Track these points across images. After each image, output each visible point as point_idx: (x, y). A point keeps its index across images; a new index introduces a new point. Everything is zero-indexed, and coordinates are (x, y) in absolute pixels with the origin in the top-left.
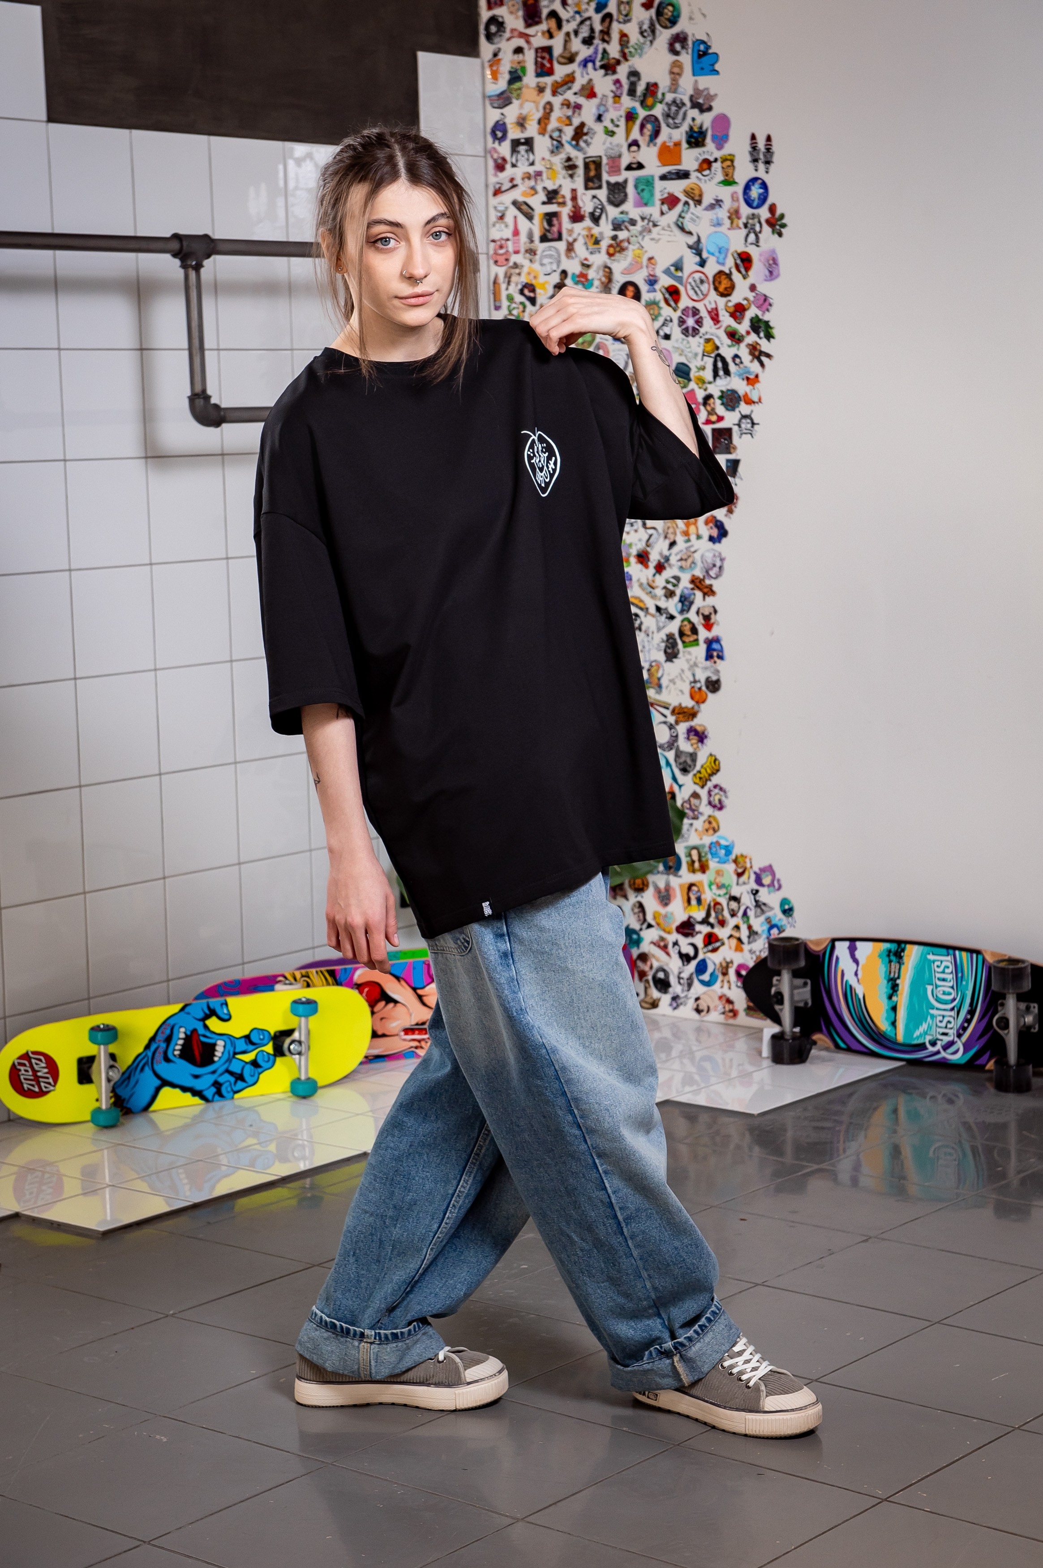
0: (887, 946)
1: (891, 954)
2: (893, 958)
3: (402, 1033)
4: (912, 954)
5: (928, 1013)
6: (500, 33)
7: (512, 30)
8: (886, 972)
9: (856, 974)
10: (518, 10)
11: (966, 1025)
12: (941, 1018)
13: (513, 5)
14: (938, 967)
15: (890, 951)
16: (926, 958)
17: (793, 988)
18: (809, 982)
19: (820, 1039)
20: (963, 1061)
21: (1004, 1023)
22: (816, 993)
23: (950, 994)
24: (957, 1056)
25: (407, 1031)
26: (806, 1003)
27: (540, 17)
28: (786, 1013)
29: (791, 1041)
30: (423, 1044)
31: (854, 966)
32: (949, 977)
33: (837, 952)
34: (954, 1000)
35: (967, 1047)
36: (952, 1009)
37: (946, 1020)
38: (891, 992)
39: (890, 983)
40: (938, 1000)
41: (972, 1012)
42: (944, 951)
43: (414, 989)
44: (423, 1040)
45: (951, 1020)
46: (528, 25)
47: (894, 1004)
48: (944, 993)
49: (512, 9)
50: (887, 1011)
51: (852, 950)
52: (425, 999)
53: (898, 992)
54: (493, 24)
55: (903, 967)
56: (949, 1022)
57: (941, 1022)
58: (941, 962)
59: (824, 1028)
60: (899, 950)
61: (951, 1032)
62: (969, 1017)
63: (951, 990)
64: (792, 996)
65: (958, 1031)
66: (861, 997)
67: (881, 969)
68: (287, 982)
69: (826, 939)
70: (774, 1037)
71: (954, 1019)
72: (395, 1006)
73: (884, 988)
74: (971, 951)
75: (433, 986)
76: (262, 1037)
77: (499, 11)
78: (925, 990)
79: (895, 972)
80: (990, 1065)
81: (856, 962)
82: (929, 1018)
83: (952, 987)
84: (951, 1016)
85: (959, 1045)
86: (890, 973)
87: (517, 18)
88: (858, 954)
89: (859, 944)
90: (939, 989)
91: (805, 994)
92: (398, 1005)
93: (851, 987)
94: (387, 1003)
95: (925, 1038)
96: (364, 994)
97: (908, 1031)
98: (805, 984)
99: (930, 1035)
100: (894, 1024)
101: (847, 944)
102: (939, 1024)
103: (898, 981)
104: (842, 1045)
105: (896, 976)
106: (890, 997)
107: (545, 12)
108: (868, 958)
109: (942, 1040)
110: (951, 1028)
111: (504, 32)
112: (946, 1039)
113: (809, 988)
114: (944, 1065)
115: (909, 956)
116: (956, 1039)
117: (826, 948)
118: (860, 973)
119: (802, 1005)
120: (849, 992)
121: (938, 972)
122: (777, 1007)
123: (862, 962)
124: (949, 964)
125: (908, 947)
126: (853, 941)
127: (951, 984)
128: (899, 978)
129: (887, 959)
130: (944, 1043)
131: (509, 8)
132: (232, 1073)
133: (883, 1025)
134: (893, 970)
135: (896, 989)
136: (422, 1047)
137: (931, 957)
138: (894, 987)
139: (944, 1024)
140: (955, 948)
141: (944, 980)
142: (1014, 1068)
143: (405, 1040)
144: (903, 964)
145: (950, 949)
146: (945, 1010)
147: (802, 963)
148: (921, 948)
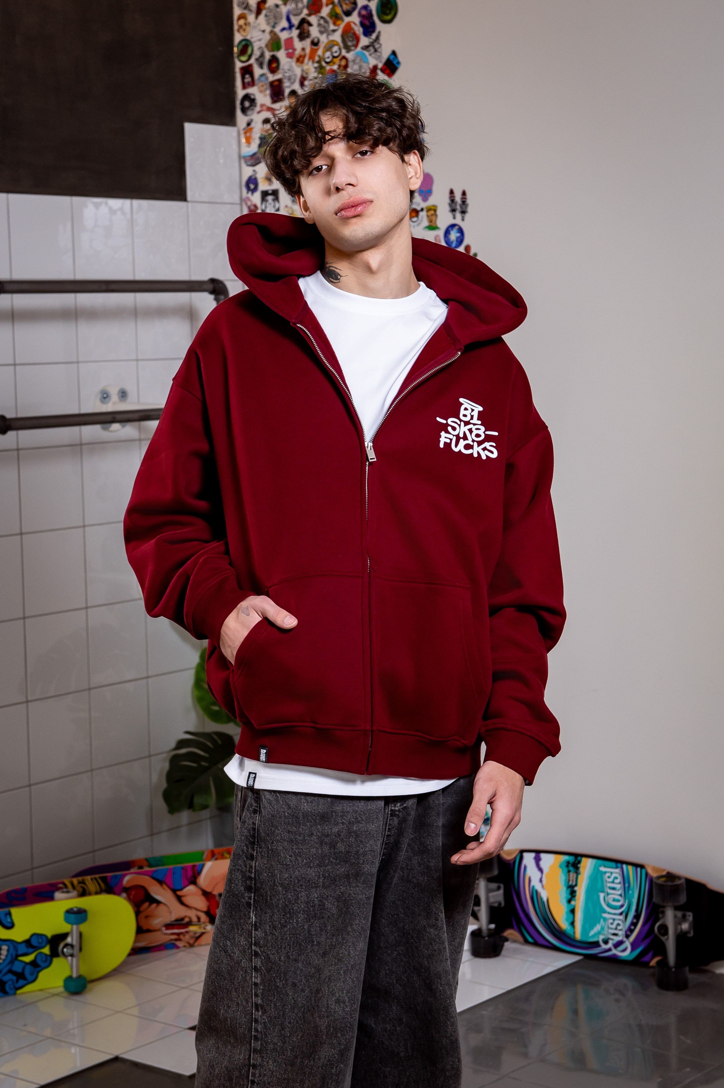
0: (566, 858)
1: (570, 865)
2: (571, 868)
3: (164, 929)
4: (587, 866)
5: (601, 916)
6: (252, 108)
7: (262, 105)
8: (565, 880)
9: (541, 881)
10: (266, 90)
11: (632, 927)
12: (611, 921)
13: (263, 86)
14: (609, 877)
15: (568, 863)
16: (598, 870)
17: (489, 891)
18: (502, 886)
19: (511, 934)
20: (631, 958)
21: (664, 929)
22: (507, 896)
23: (618, 901)
24: (626, 953)
25: (168, 926)
26: (500, 904)
27: (283, 95)
28: (483, 912)
29: (486, 938)
30: (181, 937)
31: (539, 874)
32: (618, 886)
33: (525, 862)
34: (622, 906)
35: (634, 946)
36: (621, 914)
37: (616, 922)
38: (569, 897)
39: (569, 889)
40: (609, 905)
41: (637, 917)
42: (613, 864)
43: (174, 891)
44: (181, 933)
45: (620, 922)
46: (274, 101)
47: (572, 907)
48: (614, 900)
49: (263, 89)
50: (567, 913)
51: (537, 860)
52: (184, 899)
53: (577, 897)
54: (246, 100)
55: (579, 877)
56: (618, 925)
57: (612, 924)
58: (612, 873)
59: (515, 925)
60: (577, 862)
61: (620, 933)
62: (635, 921)
63: (619, 898)
64: (487, 898)
65: (626, 932)
66: (545, 899)
67: (561, 878)
68: (65, 890)
69: (516, 850)
70: (473, 933)
71: (622, 921)
72: (157, 906)
73: (563, 893)
74: (636, 865)
75: (191, 888)
76: (40, 941)
77: (250, 90)
78: (598, 897)
79: (573, 881)
80: (653, 963)
81: (541, 870)
82: (602, 921)
83: (621, 895)
84: (619, 920)
85: (628, 944)
86: (569, 881)
87: (265, 96)
88: (542, 864)
89: (543, 856)
90: (610, 896)
91: (498, 896)
92: (161, 905)
93: (537, 891)
94: (151, 904)
95: (598, 937)
96: (132, 897)
97: (585, 931)
98: (499, 888)
99: (603, 934)
100: (573, 924)
101: (533, 855)
102: (611, 926)
103: (576, 888)
104: (530, 940)
105: (574, 884)
106: (569, 901)
107: (287, 92)
108: (551, 868)
109: (612, 939)
110: (620, 930)
111: (255, 106)
112: (617, 939)
113: (501, 892)
114: (614, 960)
115: (585, 867)
116: (625, 939)
117: (515, 858)
118: (544, 880)
119: (496, 905)
120: (535, 895)
121: (609, 882)
122: (476, 908)
123: (546, 870)
124: (617, 875)
125: (584, 860)
126: (538, 853)
127: (619, 892)
128: (576, 885)
129: (566, 870)
130: (615, 942)
131: (259, 88)
132: (14, 973)
133: (563, 923)
134: (571, 879)
135: (574, 894)
136: (180, 940)
137: (603, 869)
138: (573, 894)
139: (614, 926)
140: (622, 862)
141: (614, 889)
142: (673, 970)
143: (166, 934)
144: (580, 874)
145: (618, 862)
146: (615, 914)
147: (496, 872)
148: (594, 861)
